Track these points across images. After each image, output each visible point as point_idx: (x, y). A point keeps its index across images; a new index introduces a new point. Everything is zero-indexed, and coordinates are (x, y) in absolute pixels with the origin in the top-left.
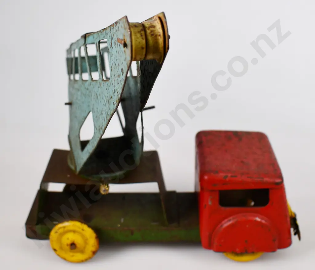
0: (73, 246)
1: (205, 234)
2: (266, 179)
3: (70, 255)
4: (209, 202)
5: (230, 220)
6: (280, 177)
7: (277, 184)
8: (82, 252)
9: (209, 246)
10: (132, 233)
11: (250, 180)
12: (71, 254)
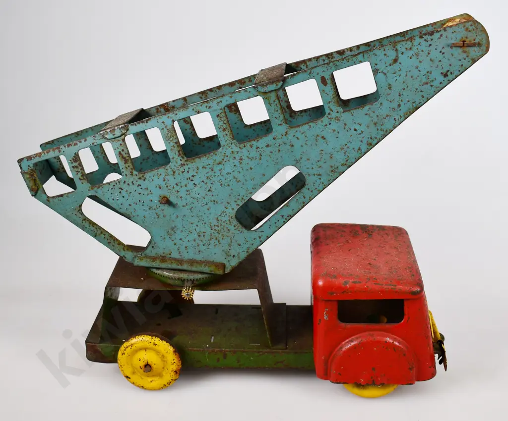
0: (148, 367)
1: (320, 358)
2: (400, 287)
3: (147, 381)
4: (324, 316)
5: (352, 341)
6: (420, 284)
7: (415, 293)
8: (160, 375)
9: (325, 376)
10: (225, 356)
11: (377, 288)
12: (150, 379)
